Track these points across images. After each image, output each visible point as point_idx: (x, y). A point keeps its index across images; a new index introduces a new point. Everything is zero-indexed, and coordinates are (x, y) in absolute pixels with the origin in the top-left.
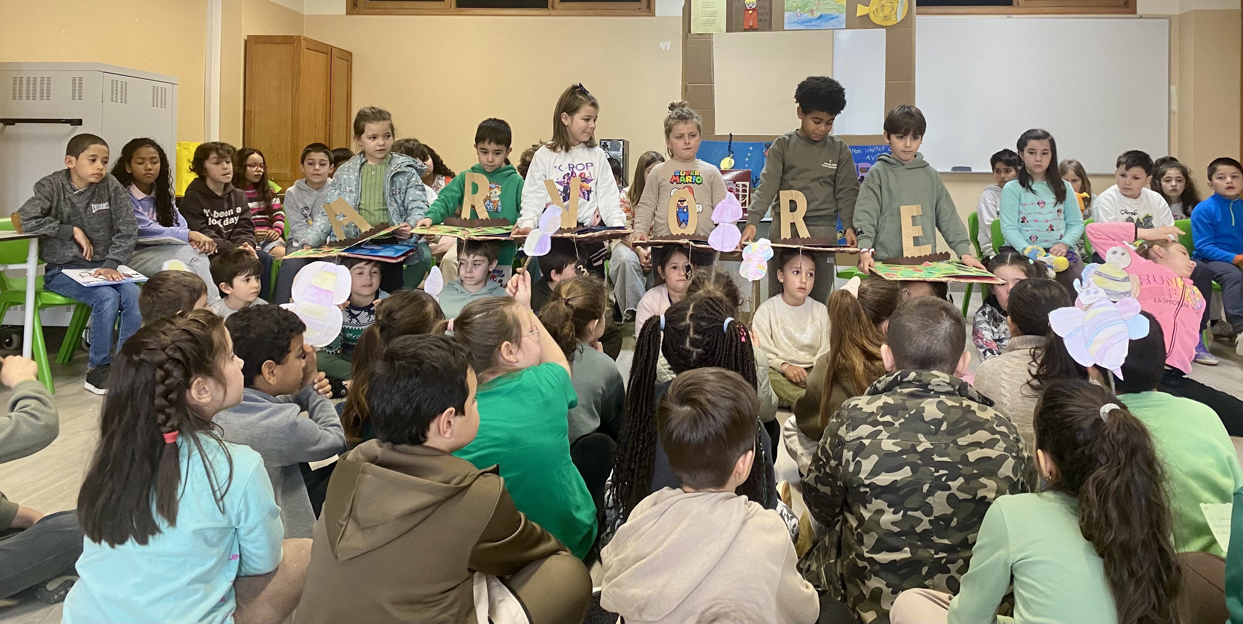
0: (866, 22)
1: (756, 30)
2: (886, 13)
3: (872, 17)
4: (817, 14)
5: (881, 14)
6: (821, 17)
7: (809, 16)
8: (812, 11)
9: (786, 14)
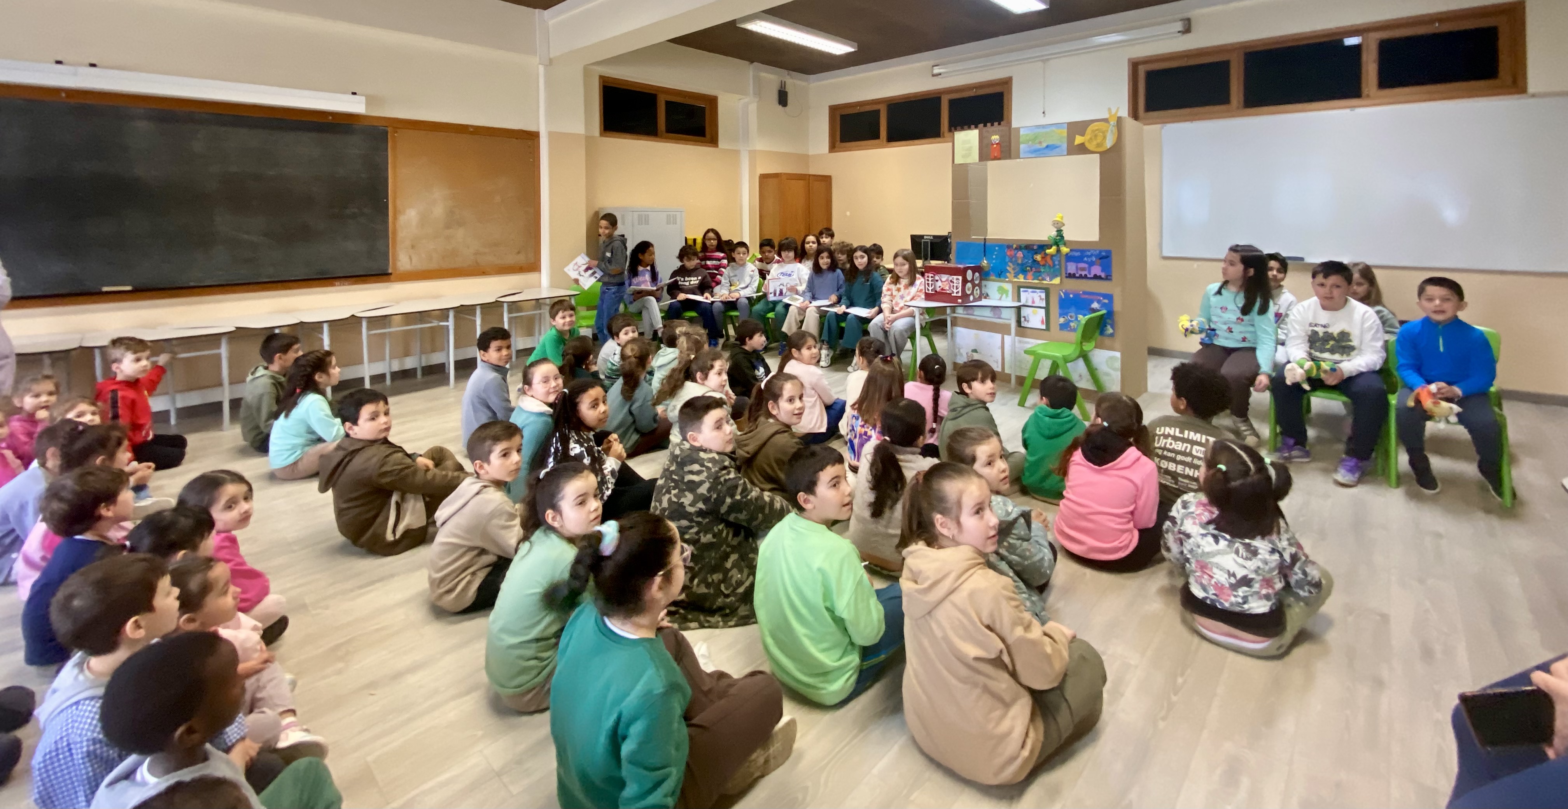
0: (1082, 149)
1: (999, 159)
2: (1099, 141)
3: (1087, 145)
4: (1044, 145)
5: (1095, 143)
6: (1047, 147)
7: (1038, 146)
8: (1040, 143)
9: (1022, 146)
